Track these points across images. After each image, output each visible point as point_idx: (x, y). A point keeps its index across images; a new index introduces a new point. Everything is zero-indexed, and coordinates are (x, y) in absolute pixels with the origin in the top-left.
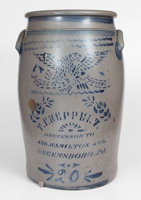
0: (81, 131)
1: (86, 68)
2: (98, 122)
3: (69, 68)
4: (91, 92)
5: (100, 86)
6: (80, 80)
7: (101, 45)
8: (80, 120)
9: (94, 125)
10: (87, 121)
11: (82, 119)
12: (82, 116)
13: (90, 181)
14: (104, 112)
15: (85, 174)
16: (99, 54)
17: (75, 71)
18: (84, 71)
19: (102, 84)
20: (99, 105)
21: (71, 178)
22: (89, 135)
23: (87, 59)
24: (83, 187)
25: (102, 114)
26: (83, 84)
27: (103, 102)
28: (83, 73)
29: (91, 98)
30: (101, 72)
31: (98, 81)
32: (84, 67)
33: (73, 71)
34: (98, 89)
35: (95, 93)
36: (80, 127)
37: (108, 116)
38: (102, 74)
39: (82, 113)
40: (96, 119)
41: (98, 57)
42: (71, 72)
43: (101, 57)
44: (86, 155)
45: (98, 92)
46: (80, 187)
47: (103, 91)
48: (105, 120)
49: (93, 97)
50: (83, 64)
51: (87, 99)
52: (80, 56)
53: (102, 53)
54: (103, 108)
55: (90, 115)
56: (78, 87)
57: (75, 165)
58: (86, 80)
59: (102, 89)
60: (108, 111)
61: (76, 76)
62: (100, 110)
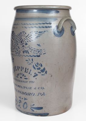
0: (26, 79)
1: (28, 41)
2: (37, 75)
3: (20, 40)
4: (30, 56)
5: (37, 53)
6: (24, 48)
7: (40, 27)
8: (25, 72)
9: (34, 77)
10: (29, 73)
11: (26, 72)
12: (26, 70)
13: (34, 111)
14: (40, 69)
15: (31, 106)
16: (38, 32)
17: (22, 42)
18: (27, 43)
19: (39, 52)
20: (36, 64)
21: (23, 106)
22: (31, 82)
23: (29, 35)
24: (30, 113)
25: (39, 71)
26: (26, 51)
27: (39, 63)
28: (26, 44)
29: (31, 60)
30: (38, 44)
31: (36, 50)
32: (27, 40)
33: (21, 43)
34: (35, 55)
35: (33, 57)
36: (25, 76)
37: (44, 72)
38: (39, 45)
39: (26, 68)
40: (35, 73)
41: (37, 35)
42: (20, 43)
43: (39, 35)
44: (31, 94)
45: (35, 56)
46: (28, 113)
47: (40, 56)
48: (42, 75)
49: (32, 59)
50: (27, 39)
51: (28, 60)
52: (26, 33)
53: (39, 32)
54: (39, 66)
55: (31, 70)
56: (23, 52)
57: (25, 99)
58: (28, 48)
59: (39, 55)
60: (44, 69)
61: (23, 45)
62: (38, 67)
